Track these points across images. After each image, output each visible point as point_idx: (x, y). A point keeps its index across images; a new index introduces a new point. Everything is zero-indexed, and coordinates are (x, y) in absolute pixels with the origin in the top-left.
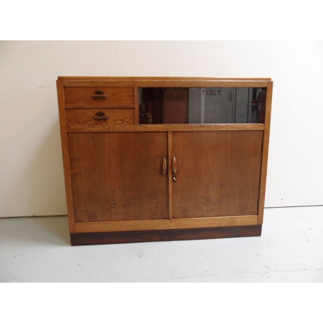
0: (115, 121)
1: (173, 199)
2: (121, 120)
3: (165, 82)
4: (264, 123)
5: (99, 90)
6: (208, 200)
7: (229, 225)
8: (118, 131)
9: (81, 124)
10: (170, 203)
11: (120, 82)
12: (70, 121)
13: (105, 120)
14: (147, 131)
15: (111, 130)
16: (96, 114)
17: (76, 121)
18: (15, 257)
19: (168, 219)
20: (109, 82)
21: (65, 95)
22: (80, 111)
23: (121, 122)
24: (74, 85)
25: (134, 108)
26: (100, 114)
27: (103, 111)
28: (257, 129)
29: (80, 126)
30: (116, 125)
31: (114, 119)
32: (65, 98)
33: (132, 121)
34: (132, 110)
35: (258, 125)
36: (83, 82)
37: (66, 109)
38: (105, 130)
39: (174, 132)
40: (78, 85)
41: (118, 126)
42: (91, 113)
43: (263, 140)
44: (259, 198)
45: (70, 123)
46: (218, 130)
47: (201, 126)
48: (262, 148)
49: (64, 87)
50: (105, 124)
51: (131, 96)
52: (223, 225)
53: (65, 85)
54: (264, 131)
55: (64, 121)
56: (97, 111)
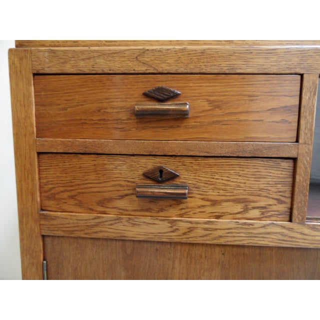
0: (214, 203)
5: (160, 85)
8: (222, 241)
9: (91, 210)
12: (52, 197)
13: (178, 199)
15: (197, 236)
16: (147, 176)
17: (72, 197)
21: (36, 104)
22: (88, 161)
23: (238, 208)
24: (68, 68)
25: (295, 160)
26: (160, 176)
27: (170, 166)
29: (85, 216)
30: (218, 217)
31: (213, 195)
32: (38, 116)
33: (282, 208)
37: (39, 154)
40: (84, 67)
41: (224, 222)
42: (128, 173)
45: (50, 204)
49: (36, 74)
50: (173, 213)
51: (287, 109)
53: (39, 68)
55: (33, 194)
56: (150, 164)
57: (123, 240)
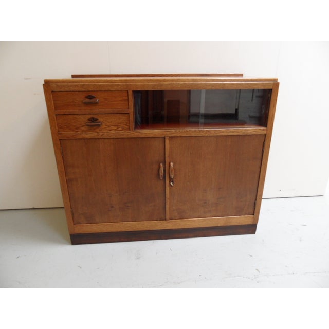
0: (109, 127)
1: (170, 203)
2: (115, 126)
3: (162, 85)
4: (266, 127)
5: (90, 94)
6: (205, 203)
7: (225, 225)
8: (112, 137)
9: (73, 131)
10: (167, 206)
11: (113, 85)
12: (61, 128)
13: (98, 126)
14: (143, 136)
15: (105, 136)
16: (89, 120)
17: (67, 127)
18: (18, 257)
19: (165, 220)
20: (100, 85)
21: (53, 100)
22: (71, 117)
23: (116, 128)
24: (62, 90)
25: (128, 114)
26: (93, 120)
27: (95, 117)
28: (259, 133)
29: (72, 133)
30: (110, 130)
31: (108, 124)
32: (54, 104)
33: (127, 127)
34: (127, 115)
35: (260, 129)
36: (72, 86)
37: (56, 115)
38: (99, 137)
39: (171, 138)
40: (67, 89)
41: (112, 132)
42: (84, 119)
43: (264, 144)
44: (256, 200)
45: (61, 130)
46: (218, 134)
47: (200, 131)
48: (263, 151)
49: (52, 92)
50: (98, 130)
51: (125, 100)
52: (219, 225)
53: (53, 90)
54: (265, 135)
55: (55, 127)
56: (89, 116)
57: (84, 139)
